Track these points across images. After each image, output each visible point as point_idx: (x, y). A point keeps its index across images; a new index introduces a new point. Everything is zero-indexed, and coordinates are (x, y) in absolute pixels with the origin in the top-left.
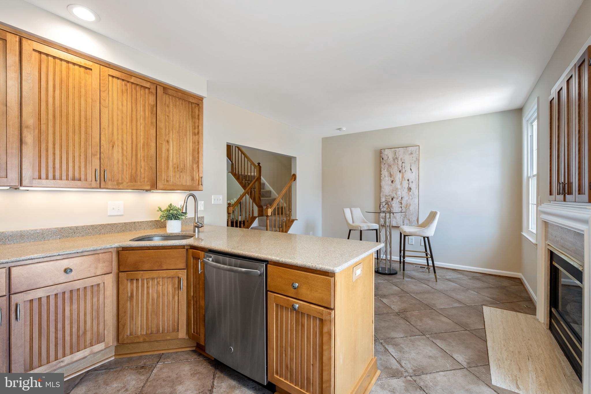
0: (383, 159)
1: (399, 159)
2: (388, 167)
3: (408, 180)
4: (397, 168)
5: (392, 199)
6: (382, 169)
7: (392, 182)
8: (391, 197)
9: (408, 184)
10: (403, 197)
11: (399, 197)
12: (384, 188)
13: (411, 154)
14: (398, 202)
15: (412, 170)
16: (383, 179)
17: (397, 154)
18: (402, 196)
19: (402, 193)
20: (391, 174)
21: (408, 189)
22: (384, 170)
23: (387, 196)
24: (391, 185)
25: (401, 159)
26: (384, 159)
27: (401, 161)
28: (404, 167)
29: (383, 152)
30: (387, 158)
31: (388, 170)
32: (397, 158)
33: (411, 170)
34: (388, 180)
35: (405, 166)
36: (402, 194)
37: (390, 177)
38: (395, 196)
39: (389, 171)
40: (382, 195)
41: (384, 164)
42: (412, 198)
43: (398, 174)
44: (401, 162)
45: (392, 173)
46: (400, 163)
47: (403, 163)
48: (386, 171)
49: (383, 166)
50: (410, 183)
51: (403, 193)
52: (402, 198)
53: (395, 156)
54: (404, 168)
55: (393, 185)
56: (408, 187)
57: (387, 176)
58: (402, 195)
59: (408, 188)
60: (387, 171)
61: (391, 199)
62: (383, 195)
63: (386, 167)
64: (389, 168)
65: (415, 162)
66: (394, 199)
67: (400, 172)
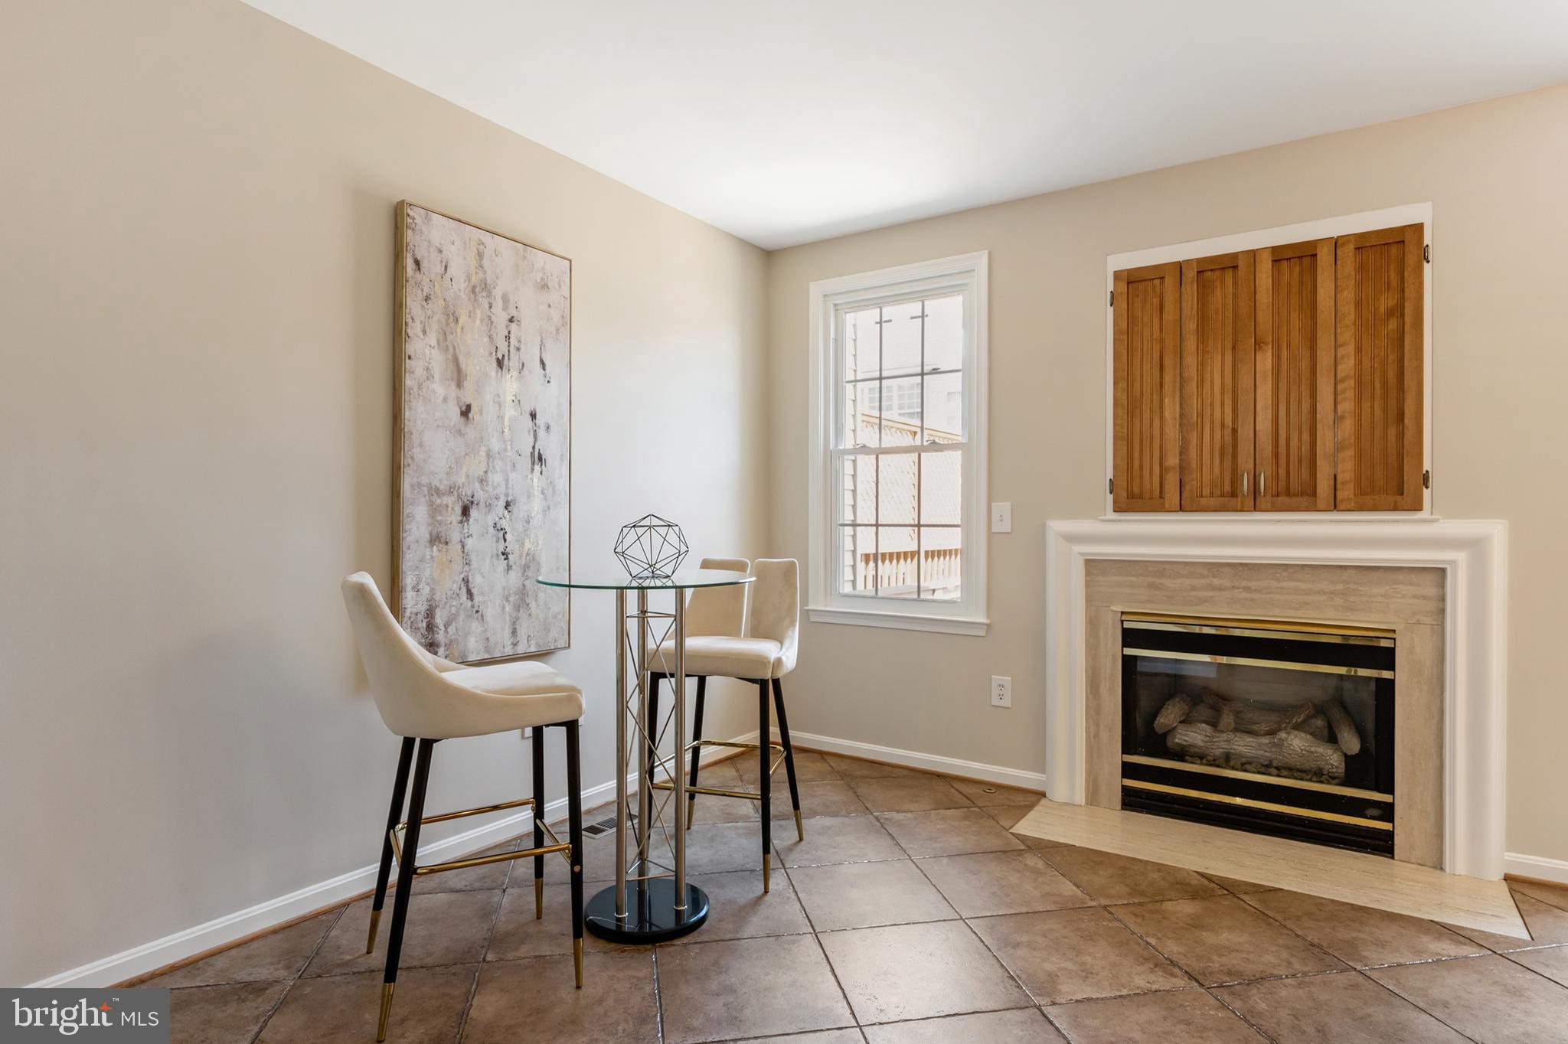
0: (417, 263)
1: (498, 293)
2: (448, 324)
3: (533, 416)
4: (486, 339)
5: (465, 511)
6: (414, 329)
7: (466, 412)
8: (459, 497)
9: (532, 432)
10: (514, 501)
11: (497, 498)
12: (421, 445)
13: (544, 286)
14: (491, 530)
15: (547, 367)
16: (420, 386)
17: (486, 262)
18: (507, 495)
19: (507, 481)
20: (459, 370)
21: (533, 463)
22: (424, 332)
23: (438, 492)
24: (459, 432)
25: (505, 298)
26: (424, 265)
27: (505, 308)
28: (517, 344)
29: (418, 220)
30: (440, 269)
31: (446, 339)
32: (486, 284)
33: (544, 369)
34: (445, 400)
35: (519, 342)
36: (510, 483)
37: (453, 385)
38: (480, 495)
39: (447, 349)
40: (412, 486)
41: (427, 299)
42: (549, 508)
43: (493, 374)
44: (505, 317)
45: (463, 366)
46: (501, 318)
47: (511, 320)
48: (434, 342)
49: (413, 305)
50: (541, 433)
51: (513, 476)
52: (507, 505)
53: (481, 275)
54: (518, 349)
55: (470, 431)
56: (534, 447)
57: (437, 377)
58: (511, 493)
59: (532, 454)
60: (438, 344)
61: (458, 510)
62: (419, 485)
63: (435, 319)
64: (448, 331)
65: (558, 330)
66: (474, 513)
67: (500, 363)
